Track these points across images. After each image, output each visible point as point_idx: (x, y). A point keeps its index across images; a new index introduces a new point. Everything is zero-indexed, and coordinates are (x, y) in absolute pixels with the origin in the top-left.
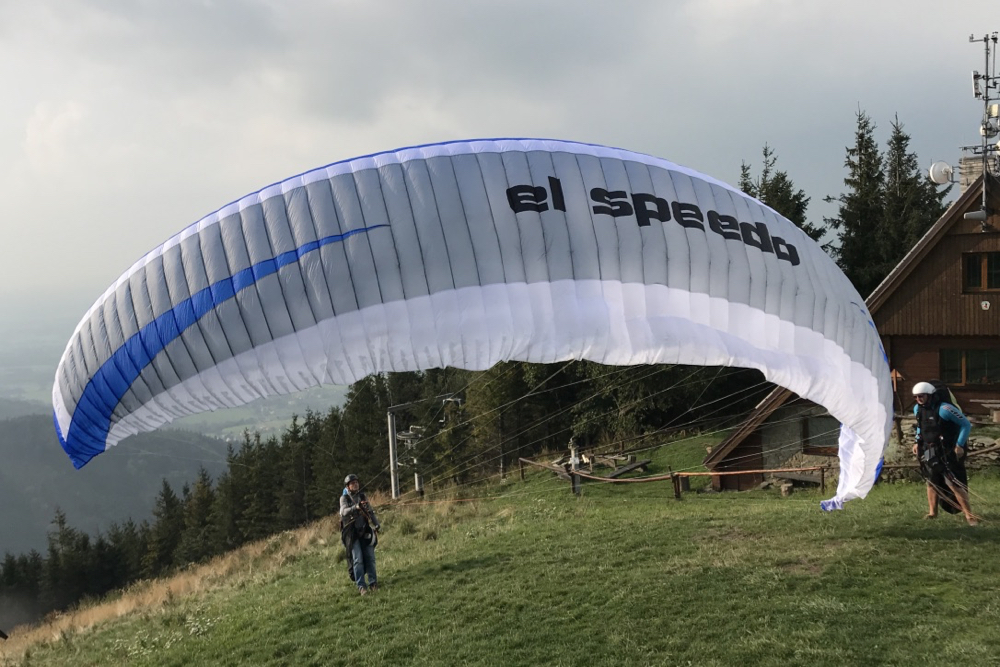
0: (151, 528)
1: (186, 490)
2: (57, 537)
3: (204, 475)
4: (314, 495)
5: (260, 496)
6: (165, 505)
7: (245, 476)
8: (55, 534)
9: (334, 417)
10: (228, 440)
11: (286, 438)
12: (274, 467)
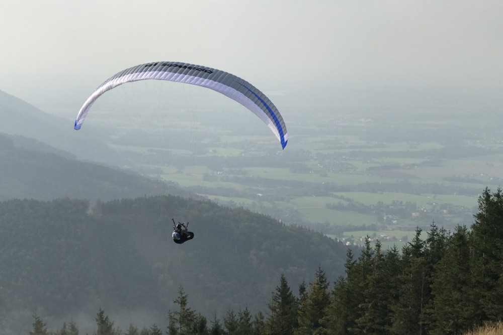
0: (265, 321)
1: (302, 289)
2: (178, 317)
3: (322, 277)
4: (430, 314)
5: (375, 306)
6: (280, 301)
7: (361, 285)
8: (176, 313)
9: (460, 236)
10: (348, 243)
11: (407, 251)
12: (392, 280)
